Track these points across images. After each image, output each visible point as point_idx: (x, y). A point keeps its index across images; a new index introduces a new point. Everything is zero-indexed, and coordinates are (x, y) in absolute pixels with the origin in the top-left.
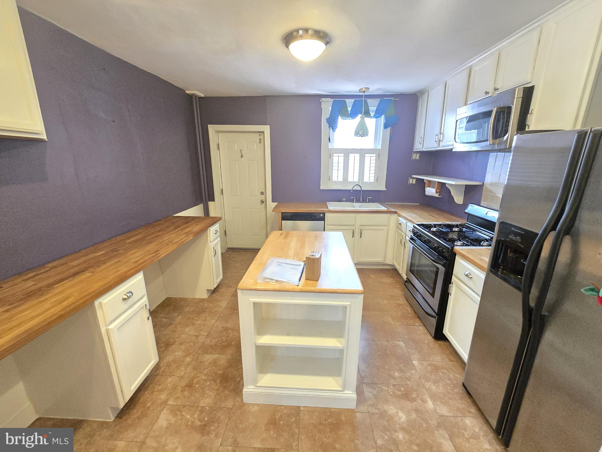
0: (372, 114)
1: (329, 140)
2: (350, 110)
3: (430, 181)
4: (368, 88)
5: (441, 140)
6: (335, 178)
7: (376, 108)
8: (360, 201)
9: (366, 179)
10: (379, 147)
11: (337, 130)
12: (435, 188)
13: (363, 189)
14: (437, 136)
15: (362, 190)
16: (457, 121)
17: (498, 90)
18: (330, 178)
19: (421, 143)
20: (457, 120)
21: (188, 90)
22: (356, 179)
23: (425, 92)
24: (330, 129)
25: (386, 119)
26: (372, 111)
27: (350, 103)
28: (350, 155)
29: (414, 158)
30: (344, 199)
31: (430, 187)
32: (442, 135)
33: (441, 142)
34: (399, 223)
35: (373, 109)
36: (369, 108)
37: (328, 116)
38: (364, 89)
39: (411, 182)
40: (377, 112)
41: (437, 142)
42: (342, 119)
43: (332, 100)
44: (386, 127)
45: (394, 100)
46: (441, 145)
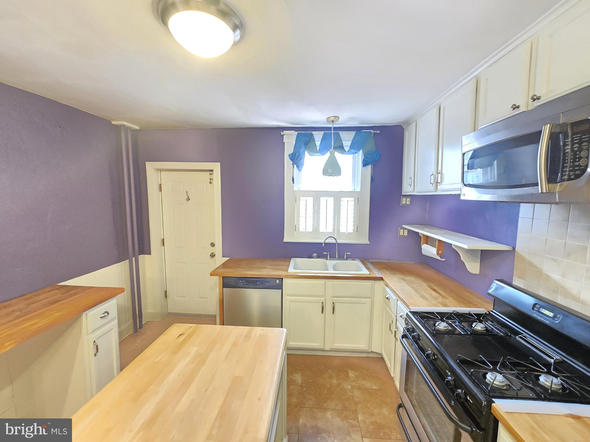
0: (347, 149)
1: (293, 180)
2: (319, 144)
3: (427, 237)
4: (337, 117)
5: (439, 181)
6: (302, 228)
7: (351, 142)
8: (335, 258)
9: (343, 230)
10: (358, 189)
11: (304, 169)
12: (436, 248)
13: (339, 241)
14: (432, 176)
15: (338, 244)
16: (464, 154)
17: (539, 99)
18: (296, 228)
19: (411, 185)
20: (463, 152)
21: (114, 120)
22: (330, 229)
23: (413, 122)
24: (293, 167)
25: (365, 155)
26: (347, 146)
27: (318, 136)
28: (322, 198)
29: (404, 203)
30: (315, 255)
31: (427, 244)
32: (439, 175)
33: (438, 184)
34: (387, 297)
35: (347, 144)
36: (343, 142)
37: (292, 152)
38: (332, 119)
39: (401, 233)
40: (352, 147)
41: (434, 185)
42: (310, 155)
43: (296, 133)
44: (365, 164)
45: (374, 133)
46: (439, 187)
